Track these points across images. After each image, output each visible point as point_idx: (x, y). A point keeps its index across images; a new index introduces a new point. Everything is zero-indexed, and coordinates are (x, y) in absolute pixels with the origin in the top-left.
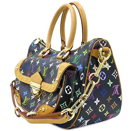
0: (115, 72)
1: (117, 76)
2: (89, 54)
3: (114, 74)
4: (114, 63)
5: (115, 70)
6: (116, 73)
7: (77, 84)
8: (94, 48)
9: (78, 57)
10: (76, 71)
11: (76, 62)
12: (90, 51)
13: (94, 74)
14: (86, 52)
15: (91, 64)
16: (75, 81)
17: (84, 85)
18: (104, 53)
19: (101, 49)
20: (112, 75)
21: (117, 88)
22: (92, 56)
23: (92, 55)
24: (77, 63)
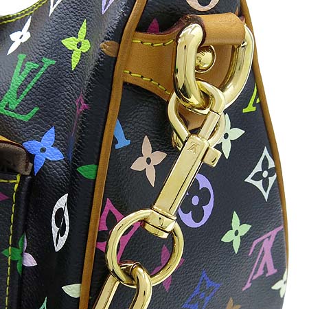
0: (265, 162)
1: (272, 180)
2: (104, 69)
3: (258, 177)
4: (262, 107)
5: (266, 152)
6: (271, 164)
7: (30, 261)
8: (142, 27)
9: (34, 71)
10: (23, 177)
11: (17, 111)
12: (107, 47)
13: (144, 222)
14: (86, 46)
15: (123, 142)
16: (15, 245)
17: (72, 290)
18: (207, 57)
19: (193, 34)
20: (248, 180)
21: (267, 245)
22: (125, 84)
23: (129, 80)
24: (26, 118)
